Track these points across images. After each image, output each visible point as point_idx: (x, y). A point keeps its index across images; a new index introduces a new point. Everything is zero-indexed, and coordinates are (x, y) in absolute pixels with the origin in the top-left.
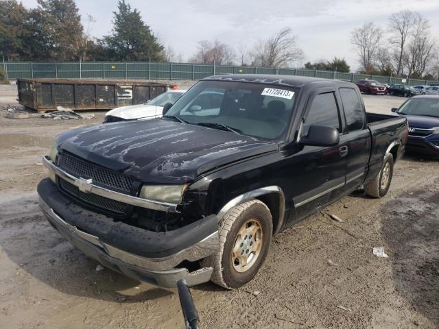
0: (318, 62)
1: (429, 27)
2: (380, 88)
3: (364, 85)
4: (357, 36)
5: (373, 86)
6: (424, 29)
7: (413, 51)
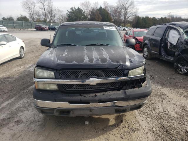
0: (9, 17)
1: (52, 2)
2: (46, 28)
3: (39, 27)
4: (25, 5)
5: (43, 27)
6: (51, 3)
7: (49, 12)
